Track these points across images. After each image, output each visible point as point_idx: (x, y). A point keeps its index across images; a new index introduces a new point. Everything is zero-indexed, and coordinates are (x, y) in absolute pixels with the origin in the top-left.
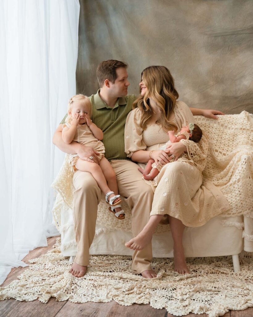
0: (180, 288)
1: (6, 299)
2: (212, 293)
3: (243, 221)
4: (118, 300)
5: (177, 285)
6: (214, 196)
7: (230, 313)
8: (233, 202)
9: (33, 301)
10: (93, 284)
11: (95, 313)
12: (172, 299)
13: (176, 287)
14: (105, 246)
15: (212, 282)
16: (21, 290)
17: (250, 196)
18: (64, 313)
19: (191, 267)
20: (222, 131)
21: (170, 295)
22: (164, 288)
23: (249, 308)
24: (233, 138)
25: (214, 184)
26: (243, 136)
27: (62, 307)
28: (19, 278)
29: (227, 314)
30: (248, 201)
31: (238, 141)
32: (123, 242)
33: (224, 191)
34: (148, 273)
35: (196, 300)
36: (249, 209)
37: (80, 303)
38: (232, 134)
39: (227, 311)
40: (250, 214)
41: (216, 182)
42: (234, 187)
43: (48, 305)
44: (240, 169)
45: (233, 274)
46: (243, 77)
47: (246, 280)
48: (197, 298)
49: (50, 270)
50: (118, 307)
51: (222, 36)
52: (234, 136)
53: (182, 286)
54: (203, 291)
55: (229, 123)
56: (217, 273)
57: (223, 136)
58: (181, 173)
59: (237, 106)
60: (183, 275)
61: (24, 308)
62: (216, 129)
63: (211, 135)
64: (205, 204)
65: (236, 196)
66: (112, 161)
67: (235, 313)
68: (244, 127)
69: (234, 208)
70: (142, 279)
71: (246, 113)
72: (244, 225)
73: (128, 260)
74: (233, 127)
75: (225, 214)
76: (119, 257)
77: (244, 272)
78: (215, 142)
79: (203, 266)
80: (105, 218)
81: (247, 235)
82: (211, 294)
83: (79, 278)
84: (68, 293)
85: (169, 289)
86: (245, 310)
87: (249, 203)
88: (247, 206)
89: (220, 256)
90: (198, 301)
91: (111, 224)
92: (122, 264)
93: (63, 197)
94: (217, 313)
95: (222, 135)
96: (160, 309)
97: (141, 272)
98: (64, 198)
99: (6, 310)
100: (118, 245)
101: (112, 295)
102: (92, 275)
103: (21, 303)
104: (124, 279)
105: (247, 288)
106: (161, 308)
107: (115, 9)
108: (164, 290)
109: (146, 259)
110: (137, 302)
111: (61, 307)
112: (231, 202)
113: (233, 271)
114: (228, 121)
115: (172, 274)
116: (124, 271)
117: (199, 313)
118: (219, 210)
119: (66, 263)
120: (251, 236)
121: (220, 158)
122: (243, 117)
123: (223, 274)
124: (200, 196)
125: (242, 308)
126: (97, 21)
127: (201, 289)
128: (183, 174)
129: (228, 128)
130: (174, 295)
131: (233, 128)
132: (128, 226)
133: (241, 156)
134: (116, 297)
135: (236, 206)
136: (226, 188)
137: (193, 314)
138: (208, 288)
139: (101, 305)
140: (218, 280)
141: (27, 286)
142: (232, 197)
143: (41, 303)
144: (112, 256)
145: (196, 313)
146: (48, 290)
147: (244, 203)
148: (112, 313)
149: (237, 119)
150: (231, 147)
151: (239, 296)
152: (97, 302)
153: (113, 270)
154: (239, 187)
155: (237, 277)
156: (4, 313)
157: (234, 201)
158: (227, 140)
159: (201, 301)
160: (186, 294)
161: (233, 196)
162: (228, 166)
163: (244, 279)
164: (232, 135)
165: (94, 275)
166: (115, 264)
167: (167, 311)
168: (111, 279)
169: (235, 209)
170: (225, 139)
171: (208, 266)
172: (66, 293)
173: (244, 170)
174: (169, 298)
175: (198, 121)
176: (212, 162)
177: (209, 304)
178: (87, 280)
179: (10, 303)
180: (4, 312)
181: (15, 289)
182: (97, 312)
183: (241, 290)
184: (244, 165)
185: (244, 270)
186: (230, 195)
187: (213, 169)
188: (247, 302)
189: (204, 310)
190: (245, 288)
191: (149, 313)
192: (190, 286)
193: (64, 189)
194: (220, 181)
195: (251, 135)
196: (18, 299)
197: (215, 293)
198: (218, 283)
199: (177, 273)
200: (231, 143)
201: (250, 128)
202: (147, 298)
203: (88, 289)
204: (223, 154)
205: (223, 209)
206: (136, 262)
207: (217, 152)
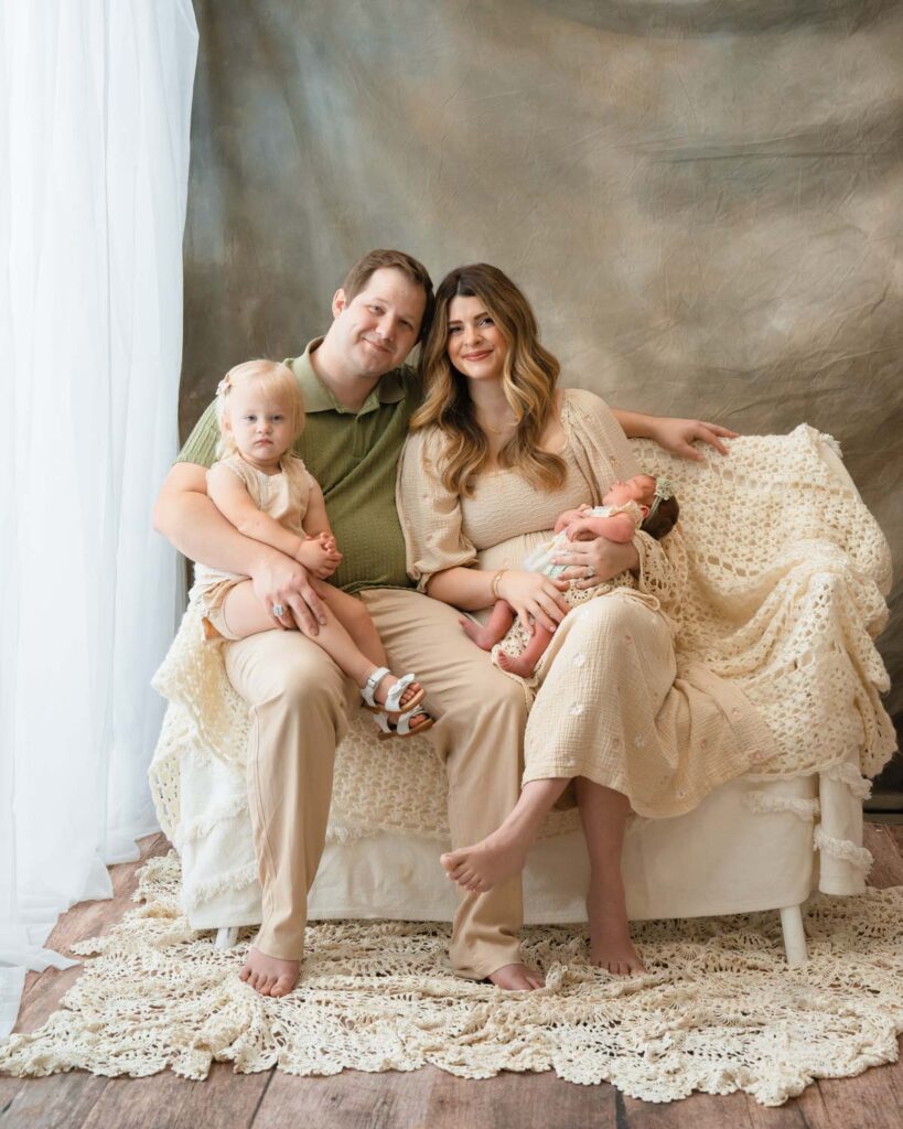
0: (634, 1020)
1: (57, 1071)
2: (741, 1031)
3: (817, 794)
4: (446, 1062)
5: (622, 1011)
6: (722, 713)
7: (819, 1087)
8: (787, 731)
9: (154, 1075)
10: (338, 1016)
11: (384, 1103)
12: (620, 1052)
13: (620, 1016)
14: (341, 889)
15: (729, 997)
16: (97, 1042)
17: (842, 709)
18: (278, 1109)
19: (646, 952)
20: (727, 493)
21: (609, 1041)
22: (582, 1022)
23: (870, 1068)
24: (768, 516)
25: (713, 671)
26: (805, 509)
27: (264, 1092)
28: (68, 1005)
29: (809, 1090)
30: (836, 726)
31: (789, 525)
32: (406, 874)
33: (755, 695)
34: (515, 975)
35: (697, 1052)
36: (839, 754)
37: (320, 1076)
38: (763, 503)
39: (810, 1081)
40: (840, 769)
41: (720, 666)
42: (790, 682)
43: (212, 1084)
44: (811, 619)
45: (785, 970)
46: (768, 303)
47: (832, 986)
48: (699, 1046)
49: (163, 974)
50: (453, 1084)
51: (699, 160)
52: (770, 511)
53: (639, 1012)
54: (710, 1026)
55: (750, 465)
56: (735, 969)
57: (734, 509)
58: (628, 638)
59: (746, 404)
60: (628, 977)
61: (133, 1097)
62: (708, 485)
63: (693, 508)
64: (695, 740)
65: (796, 711)
66: (362, 593)
67: (833, 1086)
68: (807, 480)
69: (791, 750)
70: (501, 995)
71: (810, 433)
72: (820, 806)
73: (425, 937)
74: (766, 477)
75: (760, 770)
76: (391, 926)
77: (823, 961)
78: (706, 530)
79: (684, 947)
80: (346, 793)
81: (833, 840)
82: (738, 1034)
83: (282, 1000)
84: (264, 1048)
85: (598, 1024)
86: (860, 1075)
87: (838, 733)
88: (834, 744)
89: (726, 913)
90: (705, 1056)
91: (368, 811)
92: (406, 950)
93: (197, 720)
94: (784, 1086)
95: (729, 507)
96: (592, 1084)
97: (489, 972)
98: (198, 723)
99: (74, 1105)
100: (387, 885)
101: (422, 1048)
102: (320, 988)
103: (112, 1082)
104: (435, 996)
105: (848, 1011)
106: (597, 1082)
107: (321, 51)
108: (581, 1026)
109: (505, 926)
110: (510, 1066)
111: (261, 1090)
112: (780, 730)
113: (782, 961)
114: (746, 458)
115: (589, 975)
116: (424, 970)
117: (724, 1093)
118: (742, 760)
119: (209, 953)
120: (843, 843)
121: (726, 583)
122: (804, 446)
123: (753, 972)
124: (678, 712)
125: (852, 1071)
126: (255, 89)
127: (703, 1019)
128: (632, 640)
129: (747, 483)
130: (621, 1041)
131: (765, 484)
132: (425, 817)
133: (810, 576)
134: (437, 1055)
135: (797, 743)
136: (762, 682)
137: (704, 1096)
138: (725, 1016)
139: (394, 1079)
140: (747, 990)
141: (110, 1029)
142: (783, 715)
143: (183, 1081)
144: (364, 923)
145: (712, 1092)
146: (201, 1039)
147: (823, 733)
148: (442, 1102)
149: (779, 452)
150: (760, 547)
151: (827, 1034)
152: (377, 1069)
153: (388, 968)
154: (809, 681)
155: (803, 977)
156: (73, 1114)
157: (790, 728)
158: (748, 522)
159: (714, 1057)
160: (660, 1037)
161: (786, 712)
162: (762, 611)
163: (828, 984)
164: (764, 506)
165: (326, 988)
166: (382, 949)
167: (620, 1089)
168: (392, 998)
169: (793, 753)
170: (739, 520)
171: (702, 948)
172: (259, 1046)
173: (825, 622)
174: (608, 1050)
175: (645, 457)
176: (695, 599)
177: (743, 1062)
178: (311, 1003)
179: (77, 1085)
180: (71, 1110)
181: (75, 1038)
182: (389, 1100)
183: (831, 1016)
184: (823, 606)
185: (820, 955)
186: (775, 707)
187: (703, 623)
188: (860, 1053)
189: (737, 1081)
190: (841, 1011)
191: (562, 1098)
192: (663, 1010)
193: (197, 690)
194: (735, 661)
195: (830, 506)
196: (97, 1071)
197: (751, 1029)
198: (749, 998)
199: (604, 971)
200: (760, 533)
201: (828, 483)
202: (539, 1053)
203: (329, 1031)
204: (735, 572)
205: (755, 754)
206: (472, 938)
207: (715, 566)
